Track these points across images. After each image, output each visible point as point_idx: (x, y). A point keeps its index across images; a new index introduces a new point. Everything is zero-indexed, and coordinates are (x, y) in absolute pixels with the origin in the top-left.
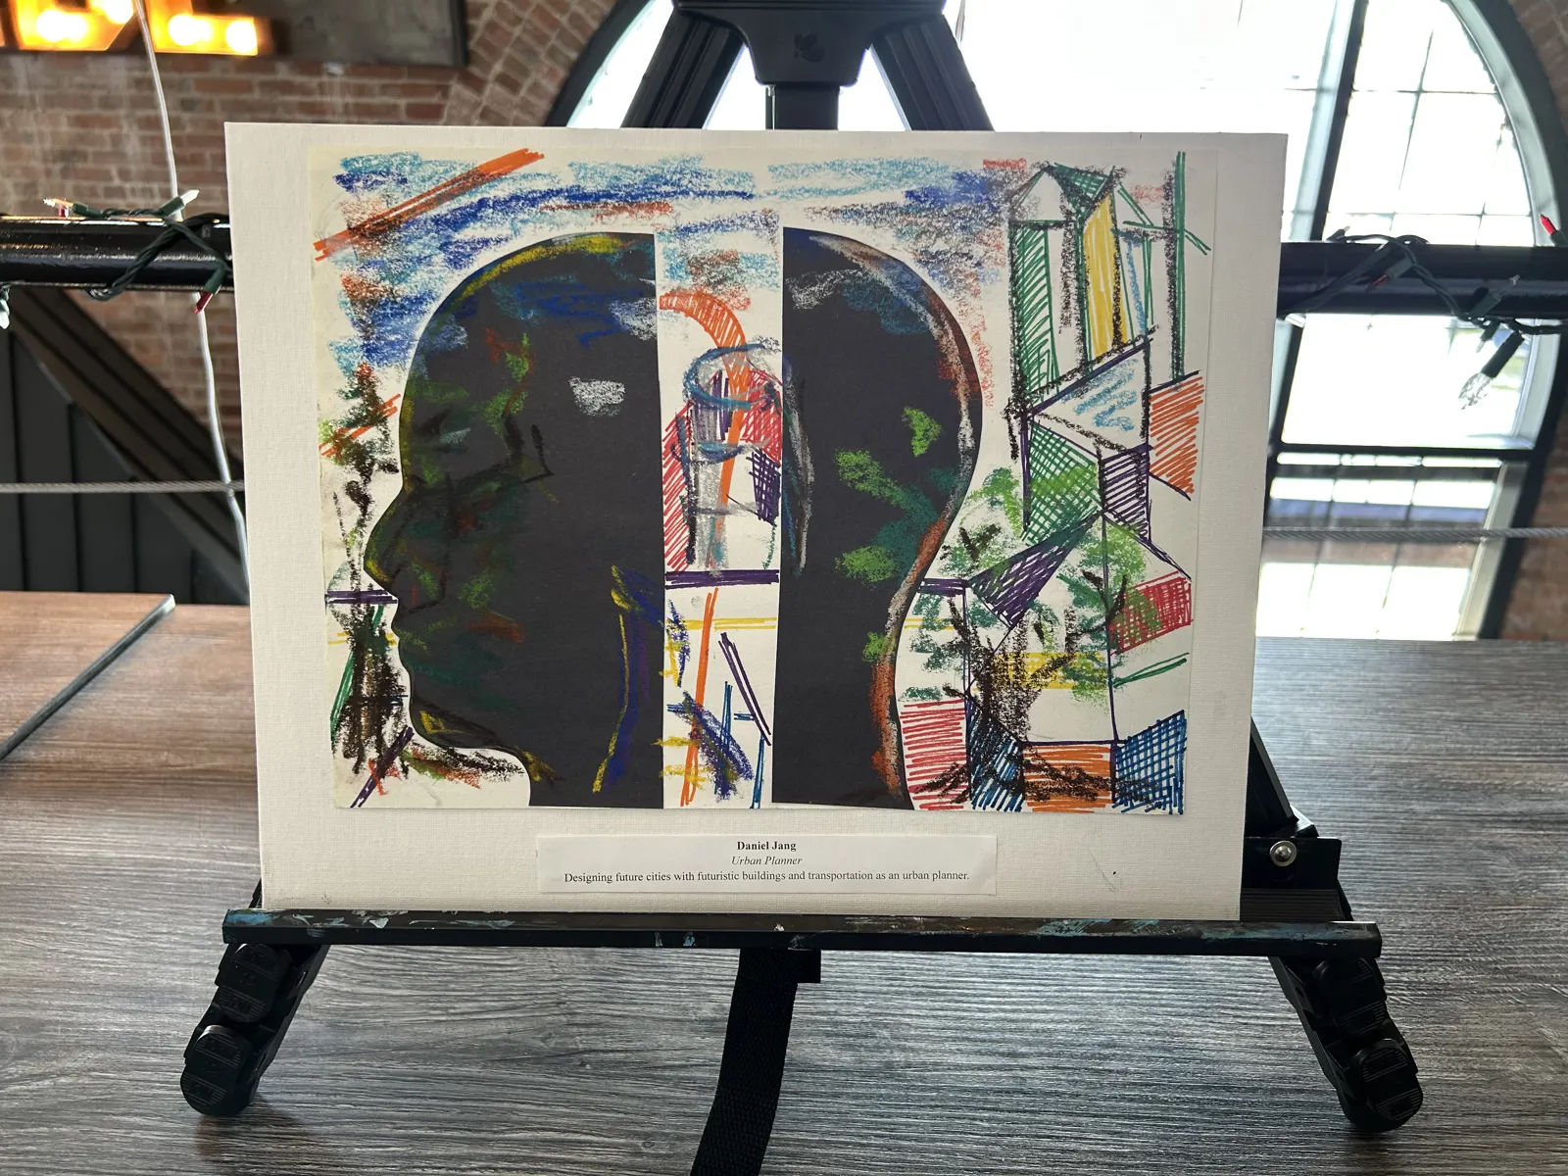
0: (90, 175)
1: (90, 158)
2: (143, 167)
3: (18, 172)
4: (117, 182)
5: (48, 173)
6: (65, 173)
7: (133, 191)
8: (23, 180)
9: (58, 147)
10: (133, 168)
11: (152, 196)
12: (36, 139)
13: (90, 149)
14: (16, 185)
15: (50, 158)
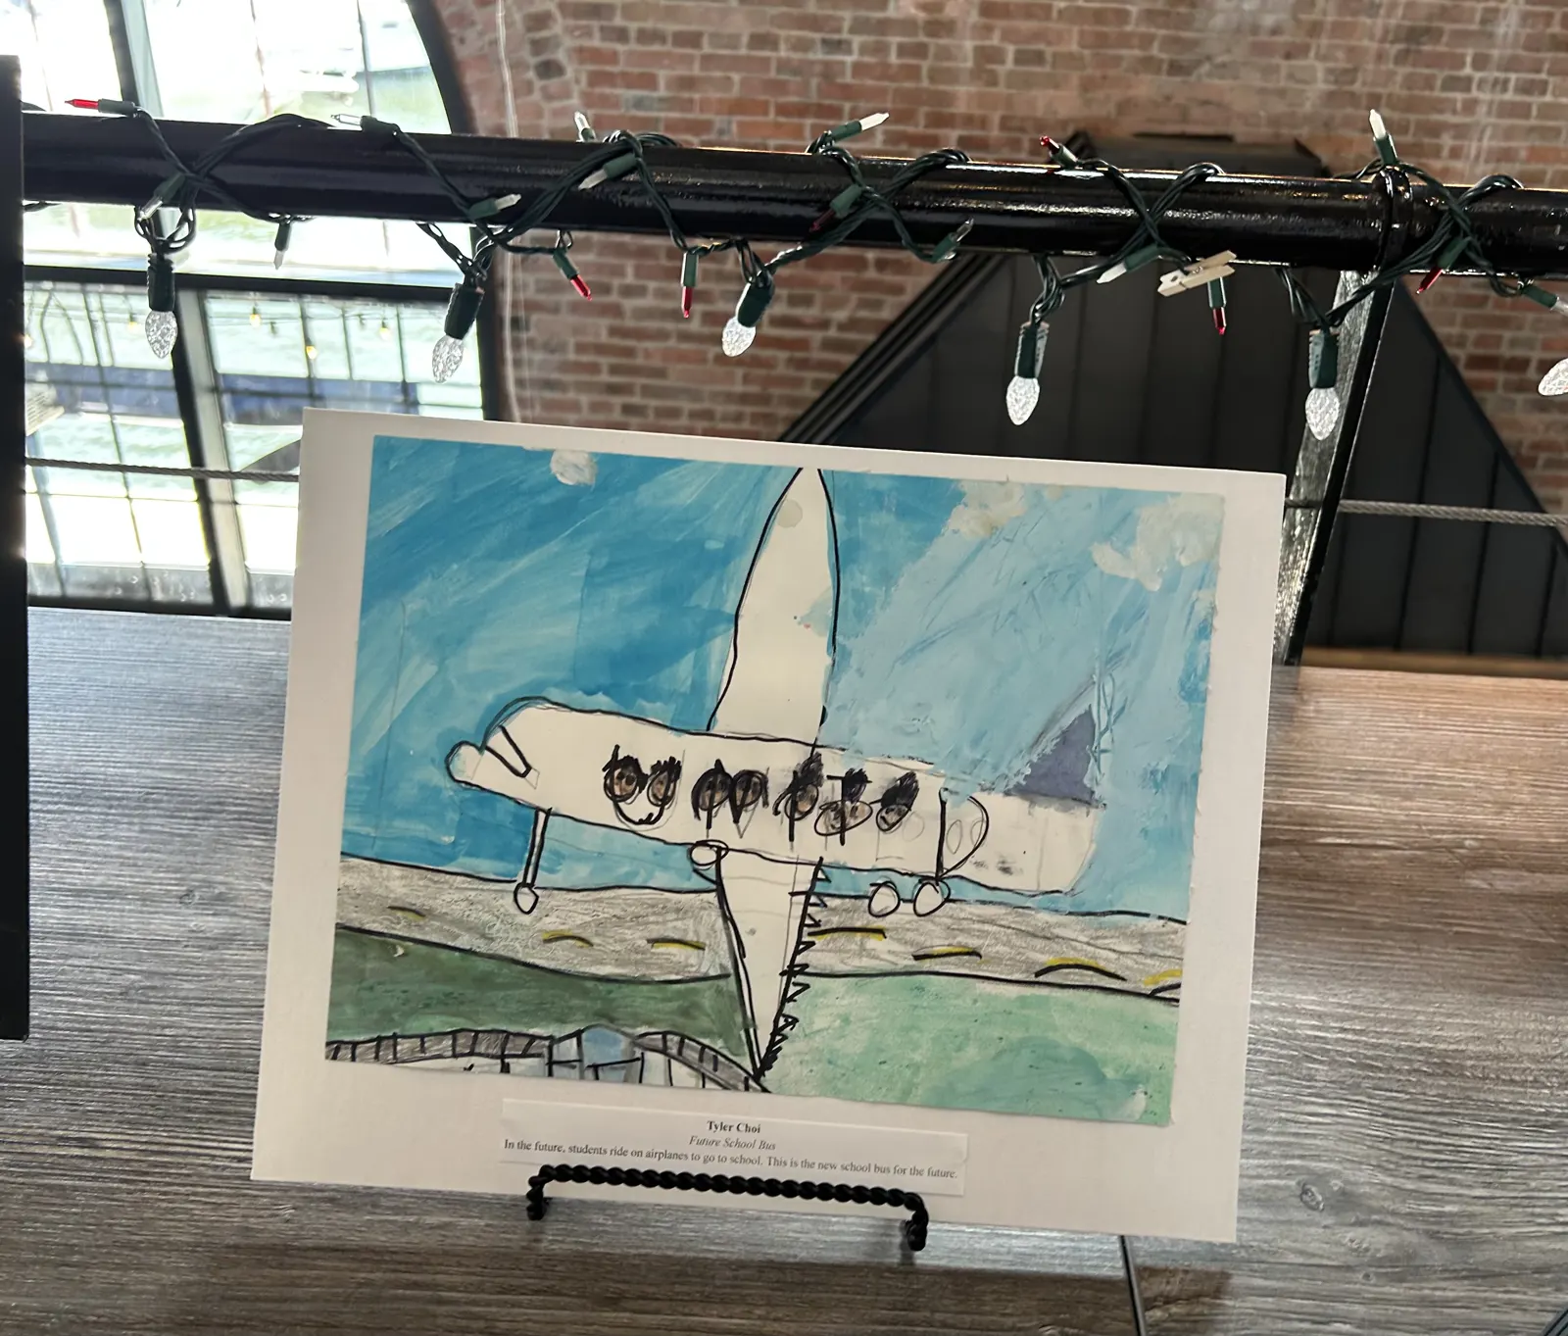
0: (1437, 60)
1: (1445, 39)
2: (1509, 52)
3: (1340, 54)
4: (1468, 71)
5: (1380, 57)
6: (1401, 58)
7: (1481, 83)
8: (1342, 65)
9: (1407, 23)
10: (1495, 53)
11: (1505, 90)
12: (1382, 12)
13: (1448, 27)
14: (1330, 71)
15: (1390, 37)
